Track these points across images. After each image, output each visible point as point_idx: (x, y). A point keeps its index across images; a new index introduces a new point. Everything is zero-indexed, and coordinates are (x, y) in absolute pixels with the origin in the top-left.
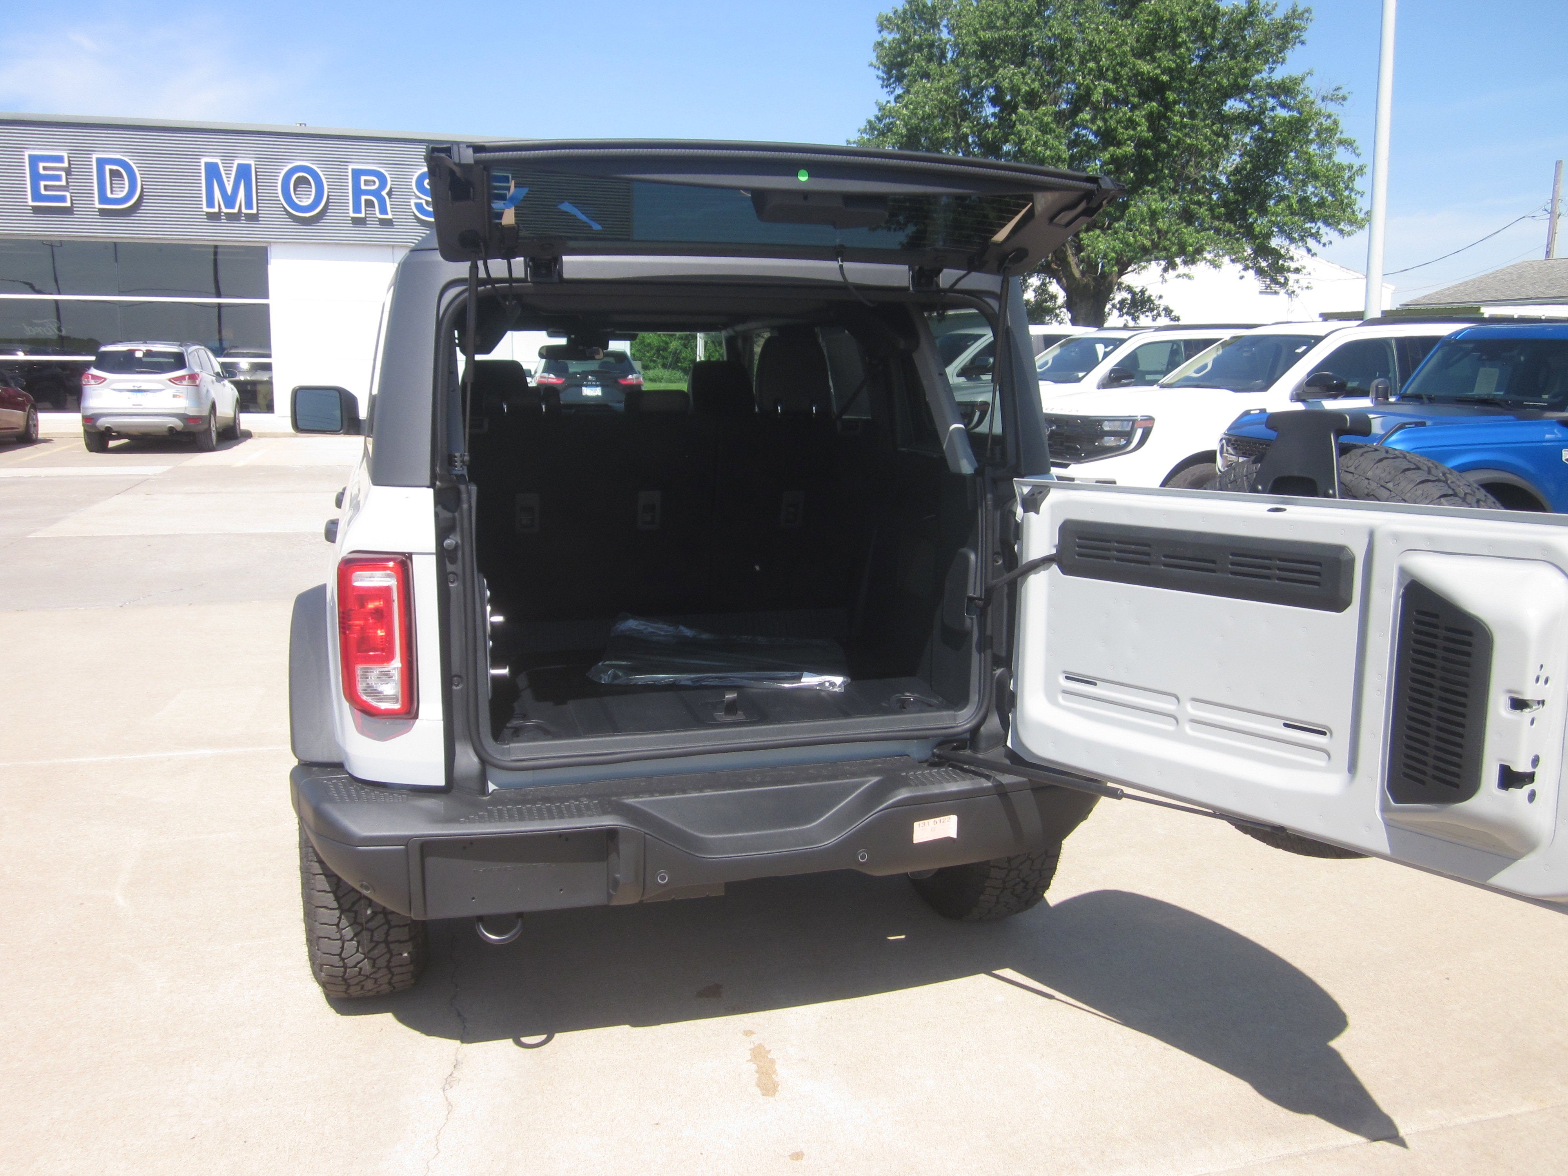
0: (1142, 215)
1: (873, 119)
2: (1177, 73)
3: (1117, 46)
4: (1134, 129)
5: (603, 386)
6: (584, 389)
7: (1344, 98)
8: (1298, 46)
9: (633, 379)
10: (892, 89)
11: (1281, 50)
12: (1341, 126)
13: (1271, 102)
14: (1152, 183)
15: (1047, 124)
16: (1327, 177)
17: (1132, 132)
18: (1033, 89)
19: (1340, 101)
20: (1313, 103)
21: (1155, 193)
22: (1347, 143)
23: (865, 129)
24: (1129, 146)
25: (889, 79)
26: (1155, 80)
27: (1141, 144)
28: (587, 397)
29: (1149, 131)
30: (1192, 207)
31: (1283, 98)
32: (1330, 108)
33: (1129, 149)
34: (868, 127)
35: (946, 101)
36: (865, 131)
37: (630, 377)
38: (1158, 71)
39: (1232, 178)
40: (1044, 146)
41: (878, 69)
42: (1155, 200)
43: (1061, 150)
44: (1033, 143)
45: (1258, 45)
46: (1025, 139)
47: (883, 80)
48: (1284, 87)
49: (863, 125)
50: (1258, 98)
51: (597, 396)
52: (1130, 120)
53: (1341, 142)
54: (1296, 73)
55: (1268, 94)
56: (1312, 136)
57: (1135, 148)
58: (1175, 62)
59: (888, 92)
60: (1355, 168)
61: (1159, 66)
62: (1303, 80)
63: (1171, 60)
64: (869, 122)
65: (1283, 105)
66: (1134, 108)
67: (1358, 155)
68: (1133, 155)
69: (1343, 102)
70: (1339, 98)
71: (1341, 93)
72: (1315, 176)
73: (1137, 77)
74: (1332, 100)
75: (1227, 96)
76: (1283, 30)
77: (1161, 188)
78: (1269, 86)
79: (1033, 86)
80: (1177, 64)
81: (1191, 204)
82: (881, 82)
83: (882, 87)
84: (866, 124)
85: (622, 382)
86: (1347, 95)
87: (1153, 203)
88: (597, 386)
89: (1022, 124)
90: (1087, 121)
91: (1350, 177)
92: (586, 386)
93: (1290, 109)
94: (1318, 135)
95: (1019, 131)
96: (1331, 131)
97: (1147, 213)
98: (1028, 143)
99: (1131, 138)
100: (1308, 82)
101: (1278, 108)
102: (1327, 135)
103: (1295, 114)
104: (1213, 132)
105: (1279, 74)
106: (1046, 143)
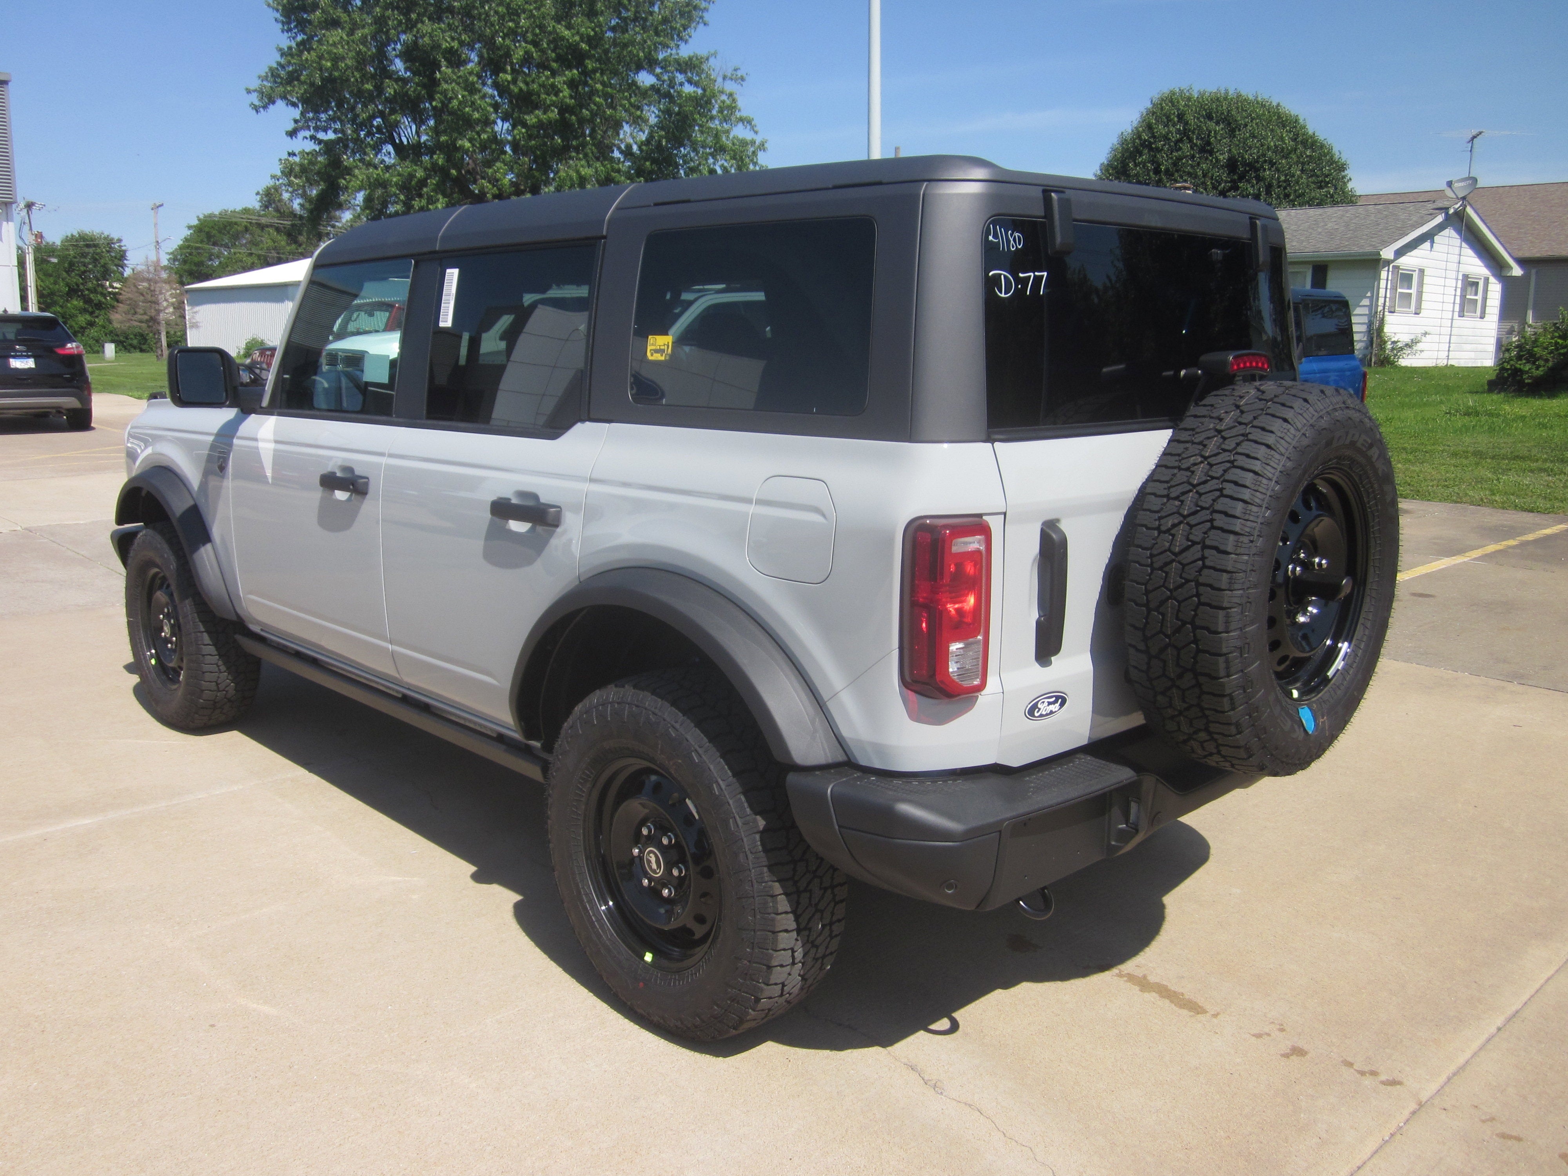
0: (571, 179)
1: (275, 65)
2: (594, 41)
3: (535, 8)
4: (556, 95)
5: (36, 357)
6: (11, 360)
7: (743, 79)
8: (701, 26)
9: (72, 348)
10: (294, 35)
11: (685, 28)
12: (740, 103)
13: (680, 77)
14: (577, 149)
15: (473, 84)
16: (734, 151)
17: (554, 98)
18: (453, 47)
19: (740, 81)
20: (715, 81)
21: (580, 159)
22: (747, 122)
23: (267, 77)
24: (553, 111)
25: (289, 23)
26: (574, 48)
27: (564, 109)
28: (16, 369)
29: (571, 97)
30: (613, 174)
31: (689, 74)
32: (730, 87)
33: (554, 114)
34: (269, 74)
35: (365, 52)
36: (265, 78)
37: (69, 345)
38: (577, 38)
39: (644, 148)
40: (471, 107)
41: (277, 10)
42: (582, 166)
43: (488, 112)
44: (460, 103)
45: (665, 21)
46: (451, 98)
47: (283, 23)
48: (691, 64)
49: (264, 70)
50: (667, 72)
51: (30, 369)
52: (553, 86)
53: (741, 120)
54: (702, 52)
55: (677, 70)
56: (714, 112)
57: (558, 114)
58: (593, 30)
59: (289, 37)
60: (757, 143)
61: (578, 33)
62: (707, 59)
63: (590, 28)
64: (271, 69)
65: (690, 81)
66: (554, 74)
67: (756, 133)
68: (557, 121)
69: (742, 83)
70: (739, 78)
71: (739, 73)
72: (722, 149)
73: (556, 40)
74: (732, 79)
75: (639, 68)
76: (687, 9)
77: (586, 155)
78: (677, 62)
79: (453, 44)
80: (596, 32)
81: (613, 171)
82: (280, 26)
83: (283, 32)
84: (267, 70)
85: (60, 351)
86: (745, 75)
87: (581, 169)
88: (28, 357)
89: (446, 82)
90: (509, 82)
91: (754, 152)
92: (14, 357)
93: (696, 84)
94: (721, 111)
95: (445, 90)
96: (732, 108)
97: (577, 178)
98: (455, 103)
99: (554, 104)
100: (712, 61)
101: (686, 83)
102: (729, 111)
103: (700, 91)
104: (631, 104)
105: (685, 52)
106: (473, 103)
